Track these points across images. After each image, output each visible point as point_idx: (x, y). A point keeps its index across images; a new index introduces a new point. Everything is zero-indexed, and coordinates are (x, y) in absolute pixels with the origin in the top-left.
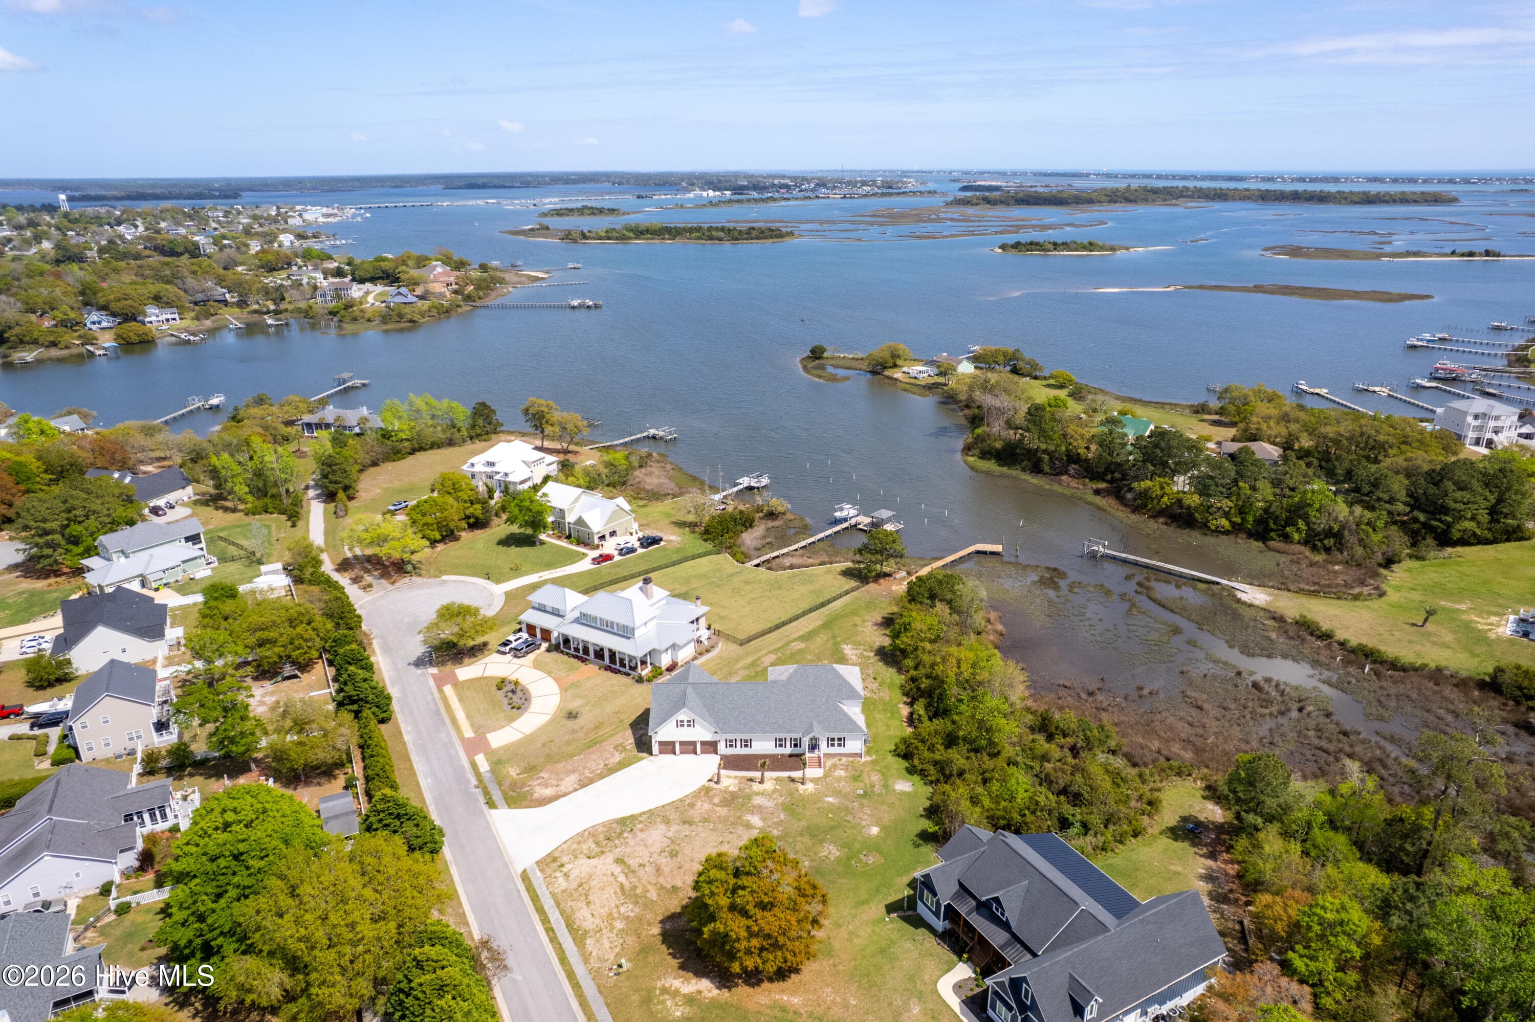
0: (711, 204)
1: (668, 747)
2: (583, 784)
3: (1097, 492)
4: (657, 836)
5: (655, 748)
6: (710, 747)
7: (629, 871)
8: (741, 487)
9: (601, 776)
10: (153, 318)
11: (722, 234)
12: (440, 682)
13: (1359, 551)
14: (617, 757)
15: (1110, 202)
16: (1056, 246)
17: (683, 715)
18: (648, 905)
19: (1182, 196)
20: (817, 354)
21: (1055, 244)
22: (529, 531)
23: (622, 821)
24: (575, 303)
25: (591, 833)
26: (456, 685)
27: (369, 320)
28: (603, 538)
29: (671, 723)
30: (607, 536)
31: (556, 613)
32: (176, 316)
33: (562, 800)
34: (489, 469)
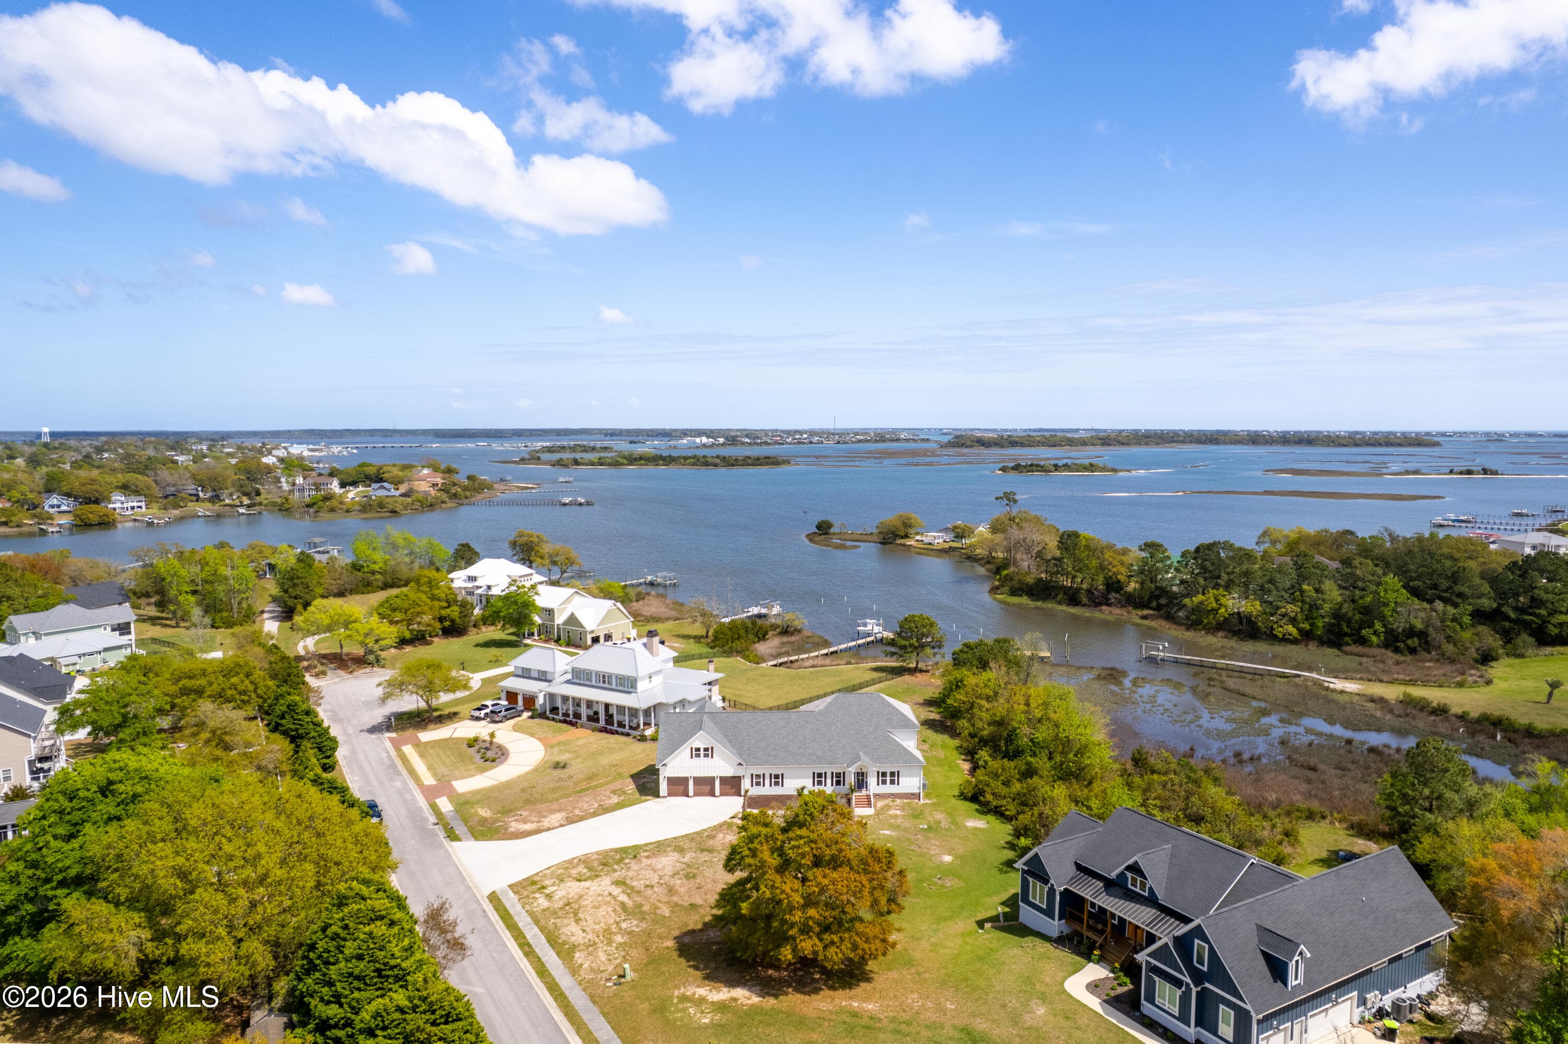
0: (704, 445)
1: (679, 786)
2: (571, 821)
3: (1144, 617)
4: (668, 862)
5: (663, 788)
6: (732, 785)
7: (630, 890)
8: (749, 614)
9: (595, 814)
10: (118, 505)
11: (718, 461)
12: (397, 745)
13: (1449, 648)
14: (615, 799)
15: (1103, 445)
16: (1057, 467)
17: (698, 741)
18: (659, 920)
19: (1174, 442)
20: (824, 528)
21: (1056, 466)
23: (623, 851)
24: (567, 500)
25: (585, 860)
26: (417, 744)
27: (348, 511)
28: (596, 640)
29: (683, 754)
30: (602, 639)
31: (543, 677)
32: (143, 504)
33: (544, 834)
34: (470, 585)
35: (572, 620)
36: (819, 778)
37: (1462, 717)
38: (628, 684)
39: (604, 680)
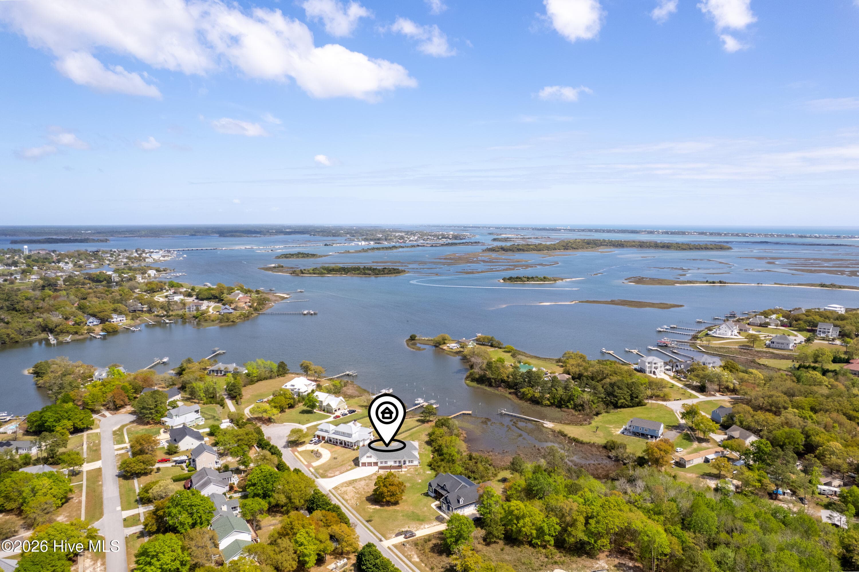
0: (365, 249)
1: (364, 464)
2: (341, 473)
3: (510, 393)
4: (363, 483)
5: (360, 465)
6: (376, 464)
7: (356, 489)
8: (382, 393)
9: (346, 471)
10: (115, 320)
11: (370, 272)
12: (293, 452)
13: (589, 411)
14: (350, 468)
16: (528, 279)
17: (368, 454)
18: (362, 495)
20: (412, 338)
22: (310, 409)
23: (353, 480)
24: (305, 312)
25: (346, 483)
26: (298, 452)
27: (213, 322)
28: (336, 411)
29: (365, 457)
31: (326, 431)
32: (124, 318)
33: (336, 476)
34: (291, 388)
35: (328, 405)
36: (395, 462)
37: (569, 438)
38: (350, 435)
39: (343, 434)
